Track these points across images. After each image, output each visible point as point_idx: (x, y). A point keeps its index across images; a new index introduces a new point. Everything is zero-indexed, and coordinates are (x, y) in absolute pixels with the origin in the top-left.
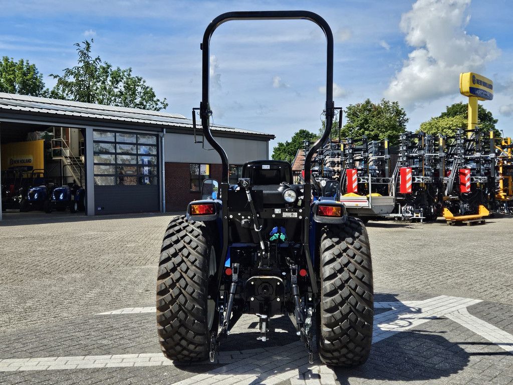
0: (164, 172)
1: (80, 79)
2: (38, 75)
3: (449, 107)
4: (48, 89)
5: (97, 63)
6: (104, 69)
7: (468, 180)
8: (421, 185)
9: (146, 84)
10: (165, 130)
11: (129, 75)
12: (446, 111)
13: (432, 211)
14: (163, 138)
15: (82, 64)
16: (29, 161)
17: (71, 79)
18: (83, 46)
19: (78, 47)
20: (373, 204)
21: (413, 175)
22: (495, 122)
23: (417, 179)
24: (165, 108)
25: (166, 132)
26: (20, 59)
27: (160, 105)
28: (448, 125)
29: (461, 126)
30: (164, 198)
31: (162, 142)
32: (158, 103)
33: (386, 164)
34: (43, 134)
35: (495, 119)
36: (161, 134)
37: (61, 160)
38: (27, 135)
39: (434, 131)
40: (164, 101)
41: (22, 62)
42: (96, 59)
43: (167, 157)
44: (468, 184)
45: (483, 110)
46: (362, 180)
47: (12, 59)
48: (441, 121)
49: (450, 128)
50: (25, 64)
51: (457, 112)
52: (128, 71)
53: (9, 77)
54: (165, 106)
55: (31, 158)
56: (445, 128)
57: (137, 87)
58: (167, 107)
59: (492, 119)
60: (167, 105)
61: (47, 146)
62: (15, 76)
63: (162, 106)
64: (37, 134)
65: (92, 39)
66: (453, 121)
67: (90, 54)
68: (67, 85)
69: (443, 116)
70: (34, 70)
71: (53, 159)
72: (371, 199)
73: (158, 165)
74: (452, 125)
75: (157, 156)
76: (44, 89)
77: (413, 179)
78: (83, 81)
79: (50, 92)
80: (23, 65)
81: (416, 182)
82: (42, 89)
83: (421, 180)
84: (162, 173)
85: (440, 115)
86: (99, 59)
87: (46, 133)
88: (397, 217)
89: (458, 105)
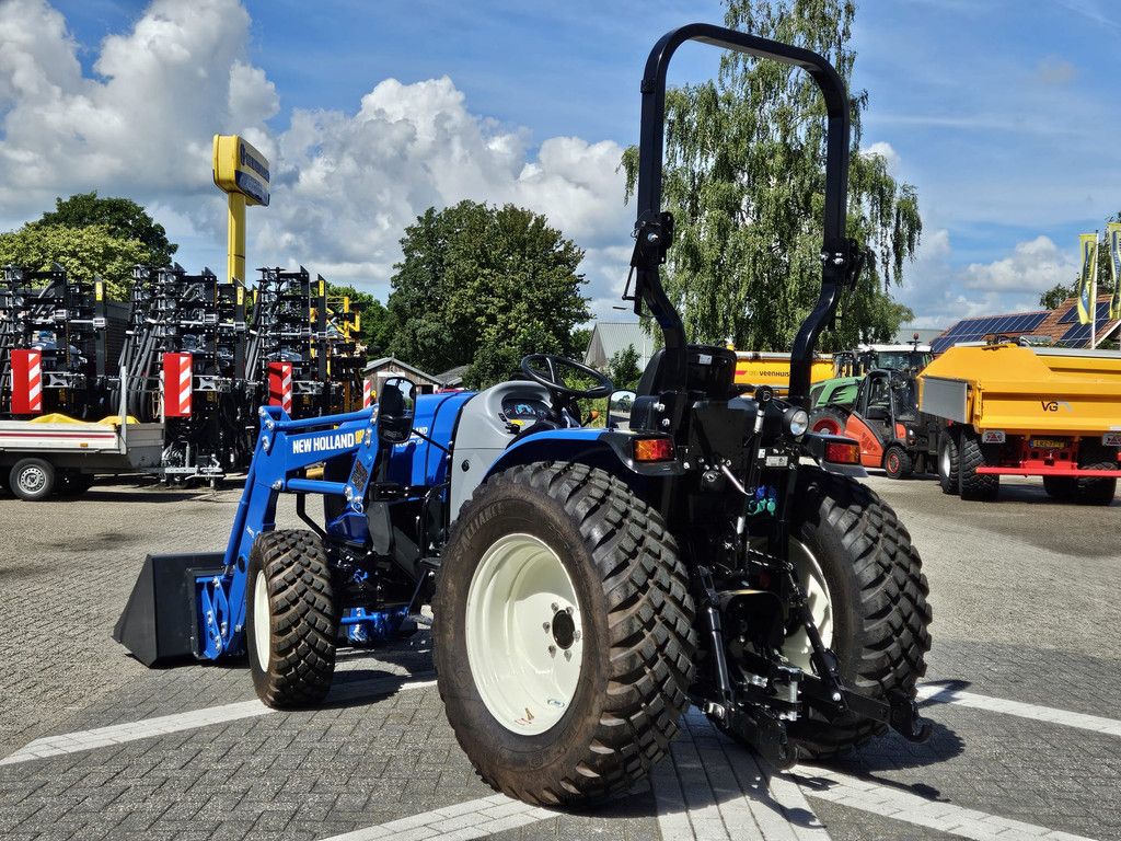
3: (63, 201)
7: (288, 388)
8: (210, 398)
12: (54, 210)
13: (232, 460)
20: (130, 444)
21: (194, 371)
22: (173, 249)
23: (203, 383)
28: (70, 247)
29: (101, 251)
33: (97, 342)
35: (171, 242)
39: (35, 259)
44: (288, 396)
45: (145, 217)
46: (54, 380)
48: (50, 234)
49: (73, 254)
51: (85, 215)
56: (63, 253)
59: (165, 241)
66: (81, 237)
69: (49, 220)
72: (127, 430)
74: (81, 246)
77: (196, 383)
81: (200, 389)
83: (212, 385)
85: (39, 217)
88: (178, 475)
89: (89, 199)
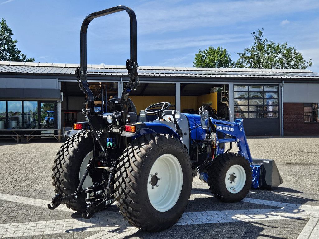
0: (283, 109)
1: (255, 54)
2: (228, 55)
4: (234, 62)
5: (265, 43)
6: (269, 45)
9: (297, 52)
10: (283, 81)
11: (286, 47)
14: (282, 87)
15: (256, 44)
16: (211, 105)
17: (249, 54)
18: (257, 33)
19: (254, 35)
24: (310, 66)
25: (284, 83)
26: (218, 47)
27: (306, 64)
30: (283, 126)
31: (281, 90)
32: (305, 63)
34: (217, 89)
36: (281, 84)
37: (225, 103)
38: (210, 90)
40: (310, 61)
41: (219, 48)
42: (264, 40)
43: (284, 99)
47: (213, 47)
50: (220, 49)
52: (285, 45)
53: (211, 58)
54: (311, 64)
55: (211, 103)
57: (291, 54)
58: (312, 65)
60: (312, 63)
61: (219, 96)
62: (214, 57)
63: (308, 65)
64: (215, 89)
65: (263, 28)
67: (261, 38)
68: (247, 58)
70: (226, 52)
71: (222, 103)
73: (278, 105)
75: (278, 99)
76: (232, 62)
78: (256, 55)
79: (235, 64)
80: (219, 50)
82: (230, 62)
84: (281, 110)
86: (266, 40)
87: (219, 88)
